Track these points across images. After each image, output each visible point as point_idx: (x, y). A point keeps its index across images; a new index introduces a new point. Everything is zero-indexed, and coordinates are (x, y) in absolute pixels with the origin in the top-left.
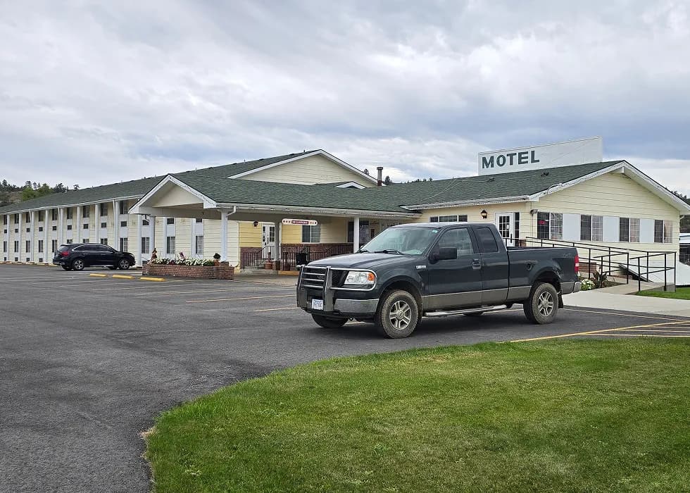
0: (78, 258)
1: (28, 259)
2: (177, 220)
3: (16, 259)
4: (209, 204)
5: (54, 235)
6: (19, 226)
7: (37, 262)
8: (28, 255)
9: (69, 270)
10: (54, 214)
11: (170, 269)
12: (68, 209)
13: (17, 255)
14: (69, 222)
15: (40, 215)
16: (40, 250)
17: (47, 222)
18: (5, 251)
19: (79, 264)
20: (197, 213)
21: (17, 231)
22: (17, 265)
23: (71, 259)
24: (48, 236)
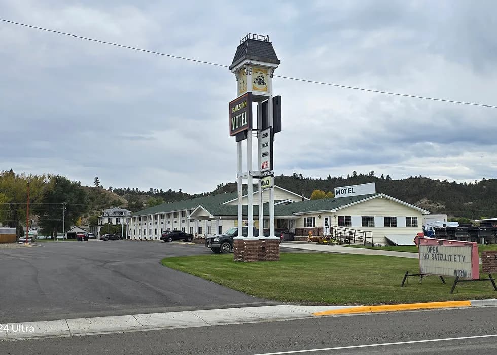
0: (170, 237)
1: (150, 238)
2: (203, 221)
3: (145, 238)
4: (211, 216)
5: (162, 226)
6: (146, 222)
7: (154, 239)
8: (150, 236)
9: (167, 242)
10: (162, 216)
11: (200, 240)
12: (168, 214)
13: (145, 236)
14: (169, 220)
15: (156, 217)
16: (156, 234)
17: (159, 220)
18: (140, 234)
19: (170, 239)
20: (207, 218)
21: (145, 224)
22: (145, 241)
23: (168, 237)
24: (159, 227)
